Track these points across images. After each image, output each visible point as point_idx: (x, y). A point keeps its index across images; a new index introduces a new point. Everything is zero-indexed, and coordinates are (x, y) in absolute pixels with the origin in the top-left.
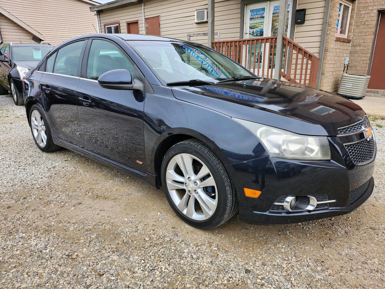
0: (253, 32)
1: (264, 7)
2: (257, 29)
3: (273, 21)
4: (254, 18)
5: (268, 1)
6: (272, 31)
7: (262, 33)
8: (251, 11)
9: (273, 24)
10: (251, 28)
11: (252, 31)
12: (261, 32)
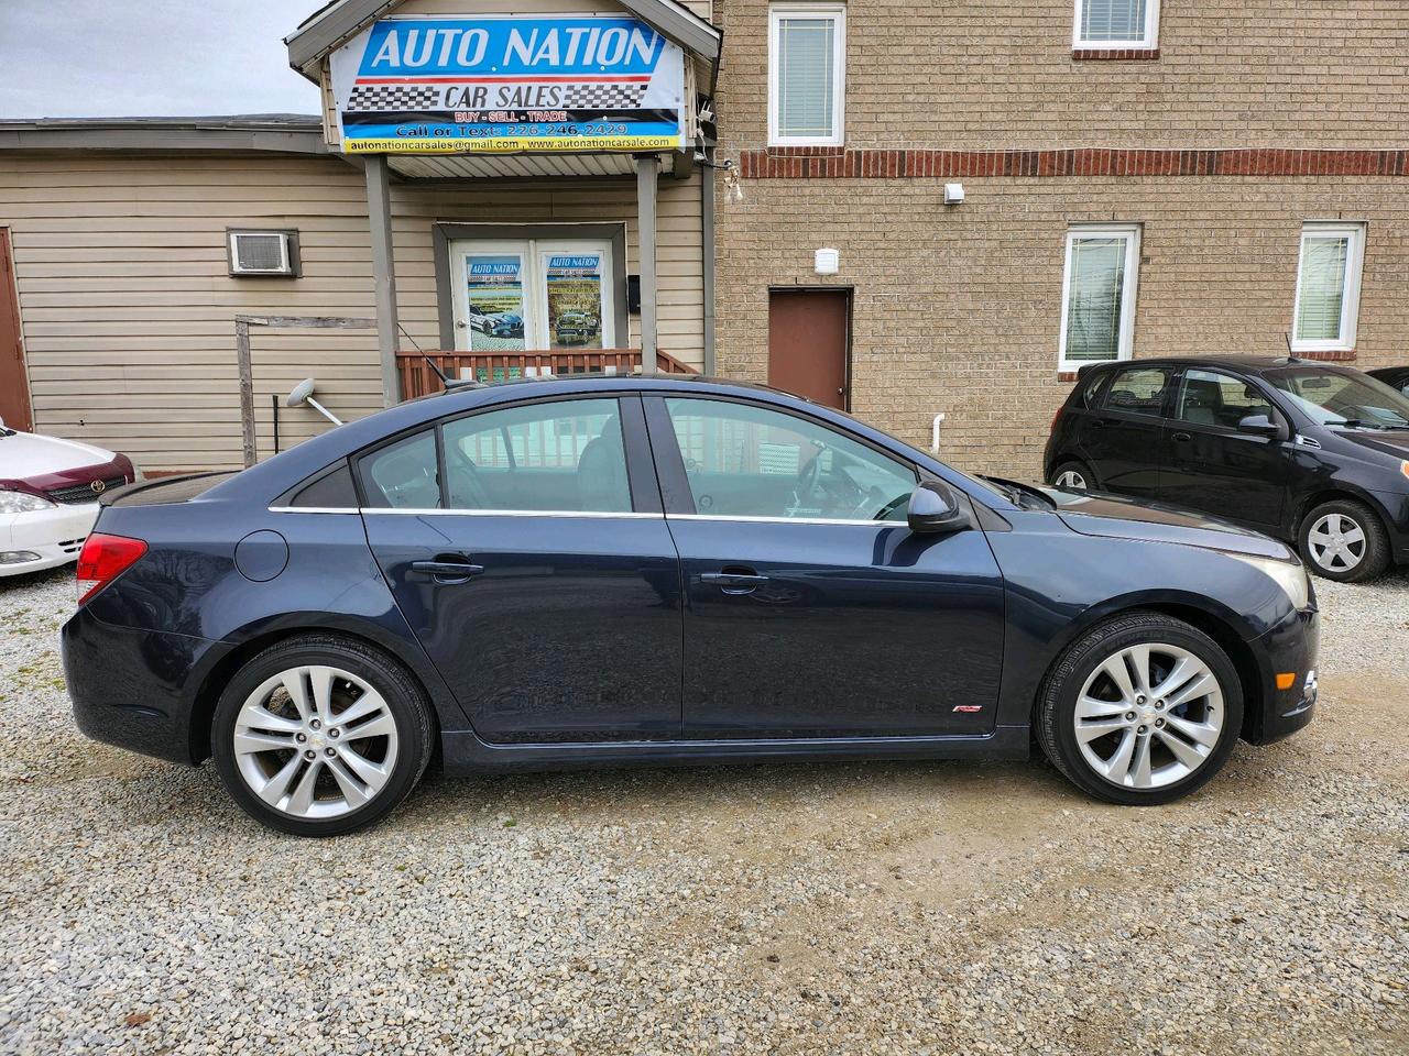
0: (486, 325)
1: (517, 254)
2: (499, 316)
3: (551, 297)
4: (484, 283)
5: (530, 239)
6: (551, 325)
7: (517, 330)
8: (469, 260)
9: (552, 309)
10: (474, 310)
11: (480, 319)
12: (513, 326)
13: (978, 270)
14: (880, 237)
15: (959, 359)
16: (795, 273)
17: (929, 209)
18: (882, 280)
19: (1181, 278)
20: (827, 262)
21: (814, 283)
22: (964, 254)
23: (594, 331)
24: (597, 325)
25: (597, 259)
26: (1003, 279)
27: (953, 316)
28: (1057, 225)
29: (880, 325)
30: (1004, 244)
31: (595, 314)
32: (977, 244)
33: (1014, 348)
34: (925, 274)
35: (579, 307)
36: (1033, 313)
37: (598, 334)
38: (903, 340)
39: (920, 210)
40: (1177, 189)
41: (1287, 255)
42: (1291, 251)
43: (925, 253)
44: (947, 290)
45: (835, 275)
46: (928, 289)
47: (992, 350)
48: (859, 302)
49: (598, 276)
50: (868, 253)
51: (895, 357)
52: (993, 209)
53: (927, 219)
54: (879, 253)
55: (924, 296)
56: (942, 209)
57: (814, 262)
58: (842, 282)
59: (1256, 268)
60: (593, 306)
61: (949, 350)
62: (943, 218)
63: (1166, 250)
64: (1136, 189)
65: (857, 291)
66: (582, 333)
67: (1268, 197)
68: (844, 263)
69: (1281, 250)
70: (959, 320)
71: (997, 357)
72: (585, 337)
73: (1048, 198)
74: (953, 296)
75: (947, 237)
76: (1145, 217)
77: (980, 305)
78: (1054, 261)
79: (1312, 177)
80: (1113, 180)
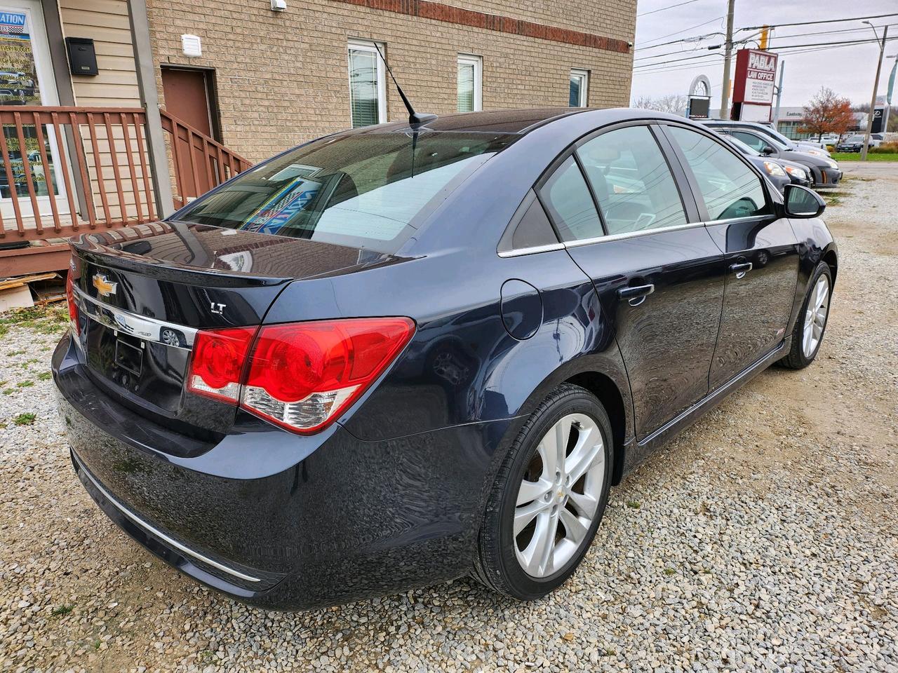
13: (299, 65)
14: (229, 30)
15: (295, 131)
16: (167, 53)
17: (262, 12)
18: (235, 66)
19: (408, 83)
20: (192, 47)
21: (183, 63)
22: (289, 52)
23: (31, 91)
24: (33, 86)
25: (23, 17)
26: (314, 73)
27: (286, 98)
28: (342, 37)
29: (238, 102)
30: (313, 47)
31: (30, 75)
32: (297, 45)
33: (327, 125)
34: (265, 64)
35: (9, 65)
36: (335, 100)
37: (36, 94)
38: (256, 115)
39: (256, 12)
40: (400, 22)
41: (453, 72)
42: (454, 71)
43: (263, 47)
44: (281, 78)
45: (199, 58)
46: (269, 76)
47: (314, 125)
48: (222, 83)
49: (27, 35)
50: (223, 42)
51: (253, 128)
52: (303, 19)
53: (261, 20)
54: (231, 43)
55: (266, 81)
56: (270, 14)
57: (181, 45)
58: (205, 64)
59: (440, 79)
60: (26, 66)
61: (288, 124)
62: (271, 21)
63: (399, 63)
64: (380, 18)
65: (218, 72)
66: (17, 94)
67: (442, 35)
68: (205, 48)
69: (450, 70)
70: (291, 101)
71: (318, 131)
72: (22, 98)
73: (334, 16)
74: (285, 83)
75: (276, 36)
76: (388, 39)
77: (303, 92)
78: (342, 64)
79: (460, 25)
80: (368, 10)
